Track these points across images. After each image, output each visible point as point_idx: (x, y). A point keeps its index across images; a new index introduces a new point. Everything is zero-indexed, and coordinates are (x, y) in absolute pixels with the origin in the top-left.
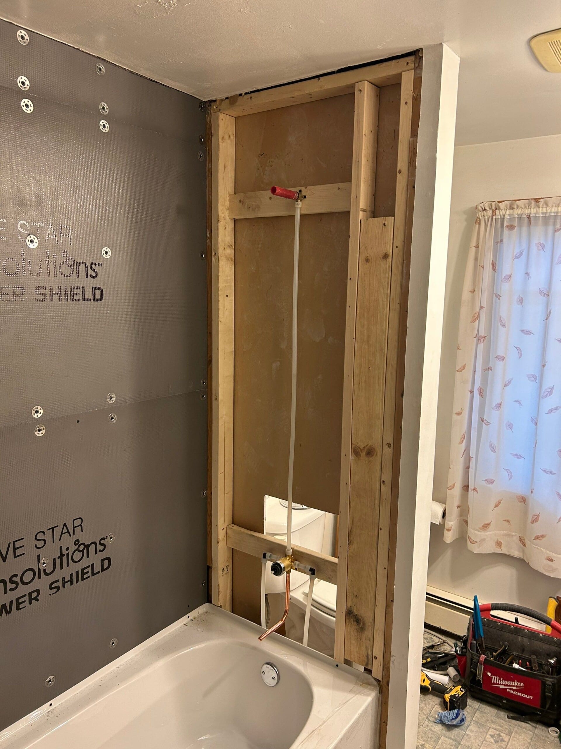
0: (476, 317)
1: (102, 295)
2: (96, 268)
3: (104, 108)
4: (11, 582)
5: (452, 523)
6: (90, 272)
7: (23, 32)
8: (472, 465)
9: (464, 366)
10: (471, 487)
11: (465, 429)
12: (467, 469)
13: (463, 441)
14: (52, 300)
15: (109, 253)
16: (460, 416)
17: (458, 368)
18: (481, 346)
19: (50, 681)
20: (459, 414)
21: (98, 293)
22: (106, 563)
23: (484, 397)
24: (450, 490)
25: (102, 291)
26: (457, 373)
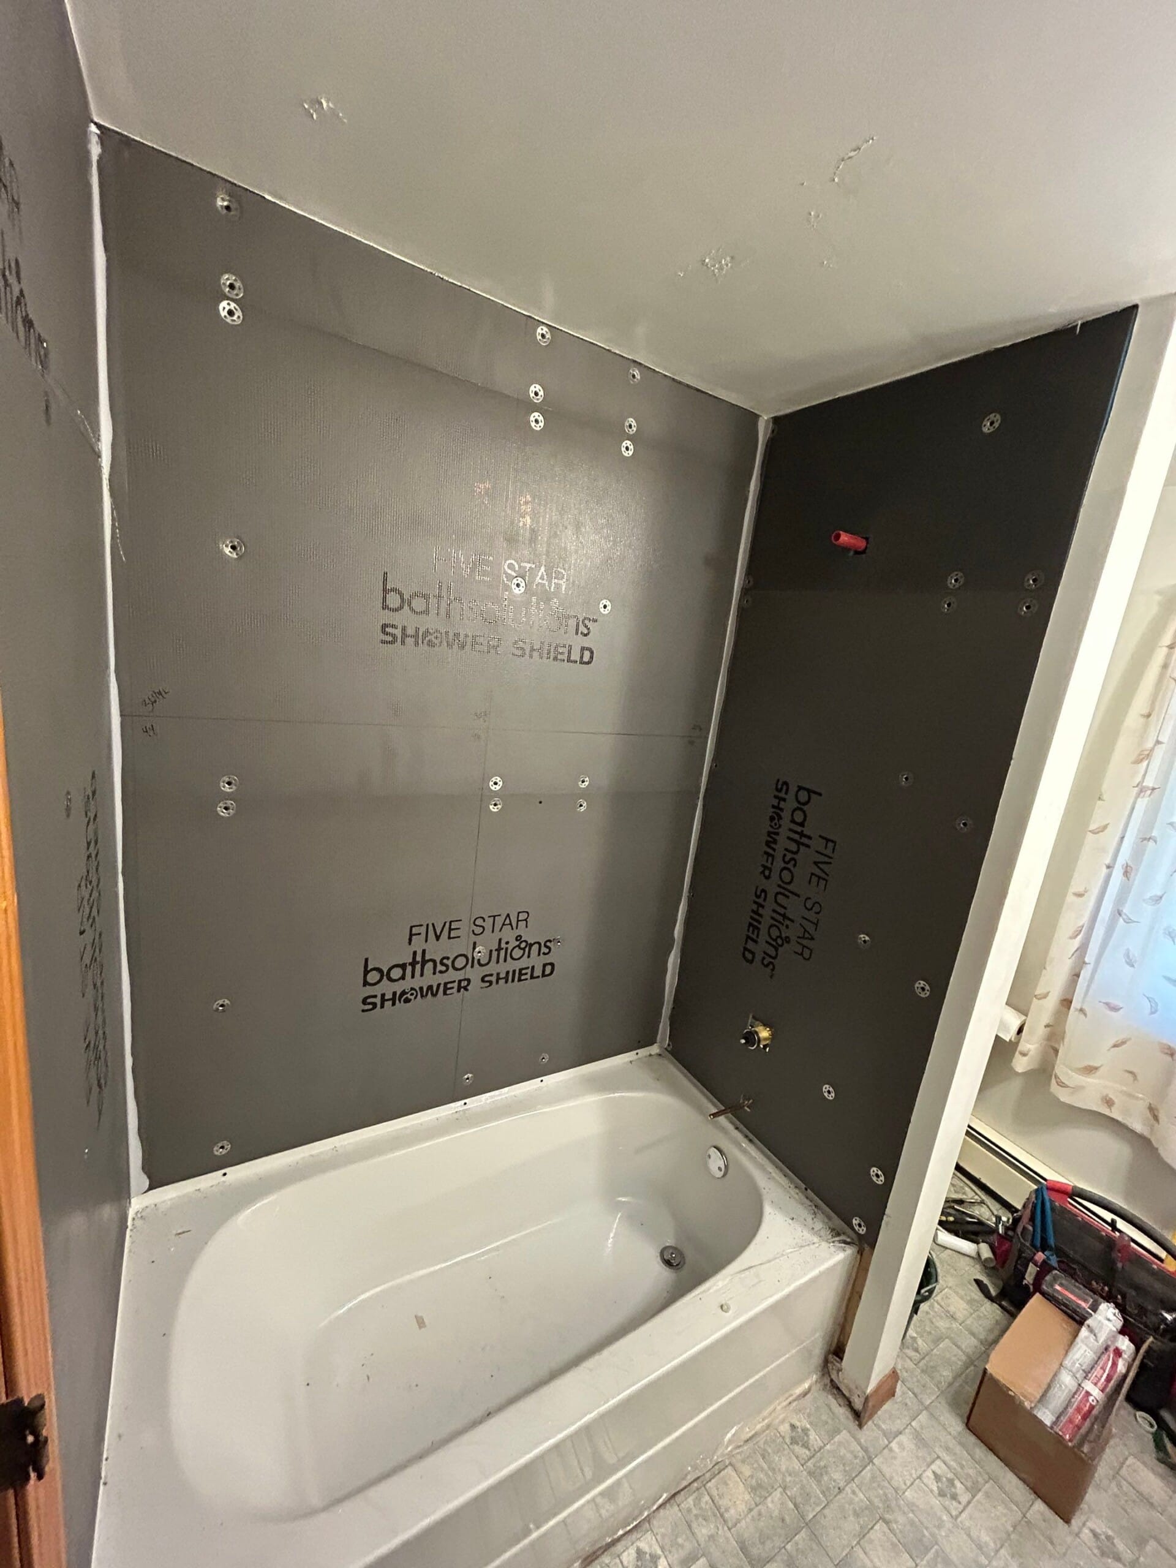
0: (1144, 756)
1: (592, 657)
2: (590, 624)
3: (630, 426)
4: (442, 964)
5: (1031, 1045)
6: (582, 629)
7: (545, 329)
8: (1085, 974)
9: (1105, 827)
10: (1075, 1004)
11: (1085, 920)
12: (1075, 977)
13: (1077, 935)
14: (531, 656)
15: (609, 608)
16: (1081, 899)
17: (1092, 827)
18: (1142, 803)
19: (468, 1079)
20: (1079, 895)
21: (587, 654)
22: (548, 969)
23: (1130, 879)
24: (1039, 999)
25: (592, 653)
26: (1090, 836)
